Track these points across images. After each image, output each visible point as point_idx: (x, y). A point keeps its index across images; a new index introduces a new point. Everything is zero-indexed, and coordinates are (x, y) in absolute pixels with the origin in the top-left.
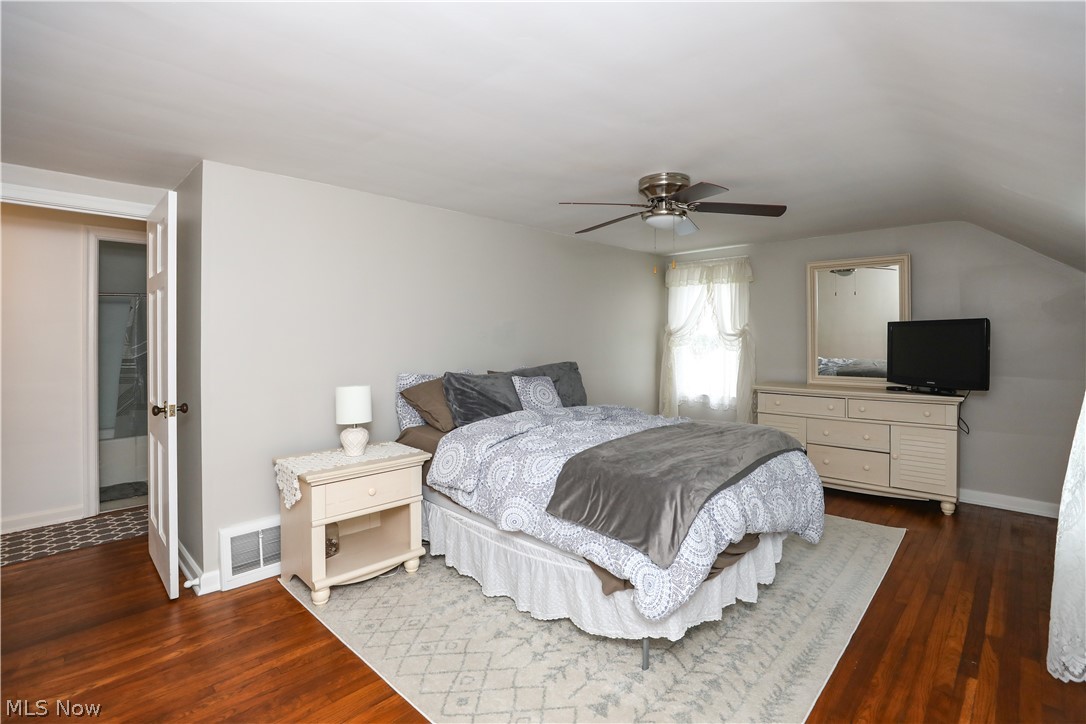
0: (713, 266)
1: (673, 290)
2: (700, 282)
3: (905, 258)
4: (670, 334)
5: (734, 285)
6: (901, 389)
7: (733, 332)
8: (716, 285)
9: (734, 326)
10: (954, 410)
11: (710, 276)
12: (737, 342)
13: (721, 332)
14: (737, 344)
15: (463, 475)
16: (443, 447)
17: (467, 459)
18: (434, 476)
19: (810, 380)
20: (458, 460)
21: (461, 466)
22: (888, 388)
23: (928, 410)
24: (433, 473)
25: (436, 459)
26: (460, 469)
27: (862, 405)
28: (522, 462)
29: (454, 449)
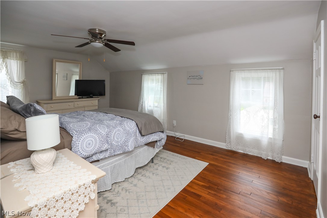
3: (81, 63)
5: (18, 61)
6: (82, 98)
7: (17, 81)
8: (8, 60)
9: (19, 79)
10: (97, 101)
12: (20, 86)
15: (102, 144)
16: (80, 139)
17: (100, 137)
18: (84, 155)
19: (54, 98)
20: (95, 140)
21: (99, 141)
22: (79, 98)
23: (93, 102)
24: (83, 154)
25: (79, 147)
26: (99, 143)
27: (78, 103)
28: (124, 127)
29: (89, 137)
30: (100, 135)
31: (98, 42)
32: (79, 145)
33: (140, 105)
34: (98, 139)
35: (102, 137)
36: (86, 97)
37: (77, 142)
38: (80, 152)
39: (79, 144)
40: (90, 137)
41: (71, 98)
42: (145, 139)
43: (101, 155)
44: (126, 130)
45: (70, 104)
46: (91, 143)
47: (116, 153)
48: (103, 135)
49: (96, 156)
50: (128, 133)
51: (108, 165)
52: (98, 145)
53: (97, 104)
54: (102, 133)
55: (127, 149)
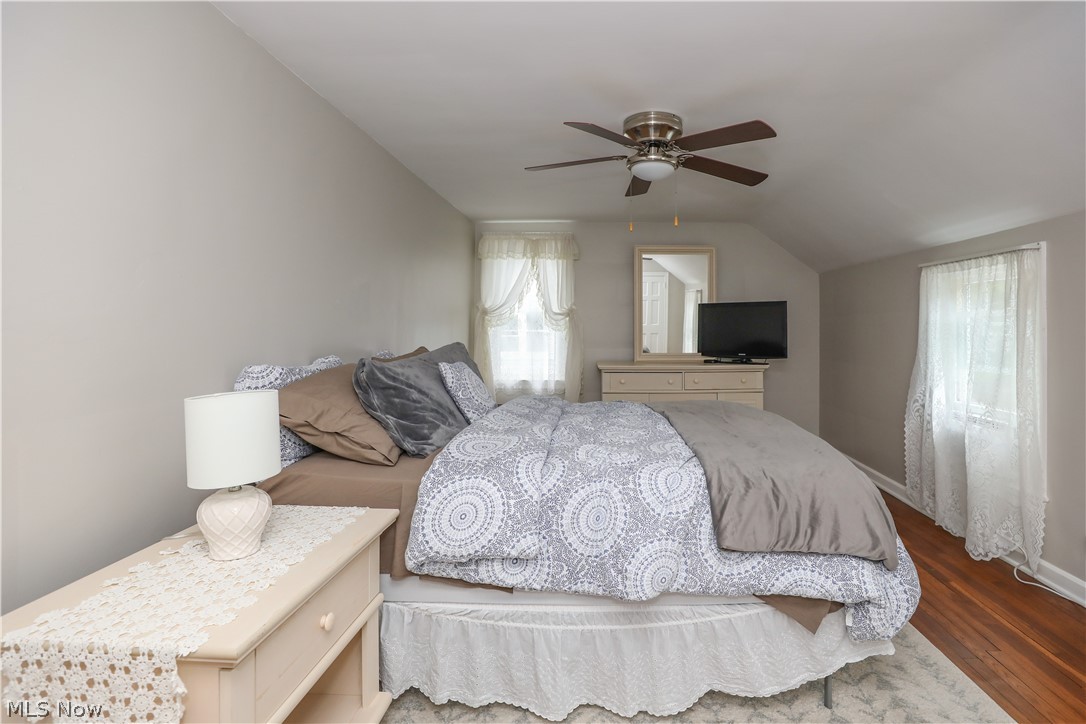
0: (537, 240)
1: (487, 263)
2: (524, 255)
3: (713, 249)
4: (485, 312)
5: (560, 261)
6: (716, 362)
7: (558, 311)
8: (541, 260)
9: (561, 306)
10: (760, 375)
11: (534, 248)
12: (563, 322)
13: (547, 309)
14: (564, 322)
15: (512, 531)
16: (439, 492)
17: (512, 502)
18: (435, 549)
19: (637, 359)
20: (490, 507)
21: (501, 516)
22: (706, 362)
23: (744, 377)
24: (430, 544)
25: (426, 516)
26: (500, 523)
27: (697, 377)
28: (631, 486)
29: (470, 490)
30: (516, 493)
31: (656, 160)
32: (428, 509)
33: (913, 407)
34: (502, 508)
35: (520, 505)
36: (730, 360)
37: (426, 499)
38: (424, 535)
39: (429, 505)
40: (474, 490)
41: (686, 360)
42: (749, 568)
43: (512, 570)
44: (637, 499)
45: (671, 378)
46: (471, 517)
47: (579, 587)
48: (526, 497)
49: (490, 568)
50: (641, 518)
51: (558, 619)
52: (496, 530)
53: (760, 385)
54: (525, 487)
55: (620, 587)
